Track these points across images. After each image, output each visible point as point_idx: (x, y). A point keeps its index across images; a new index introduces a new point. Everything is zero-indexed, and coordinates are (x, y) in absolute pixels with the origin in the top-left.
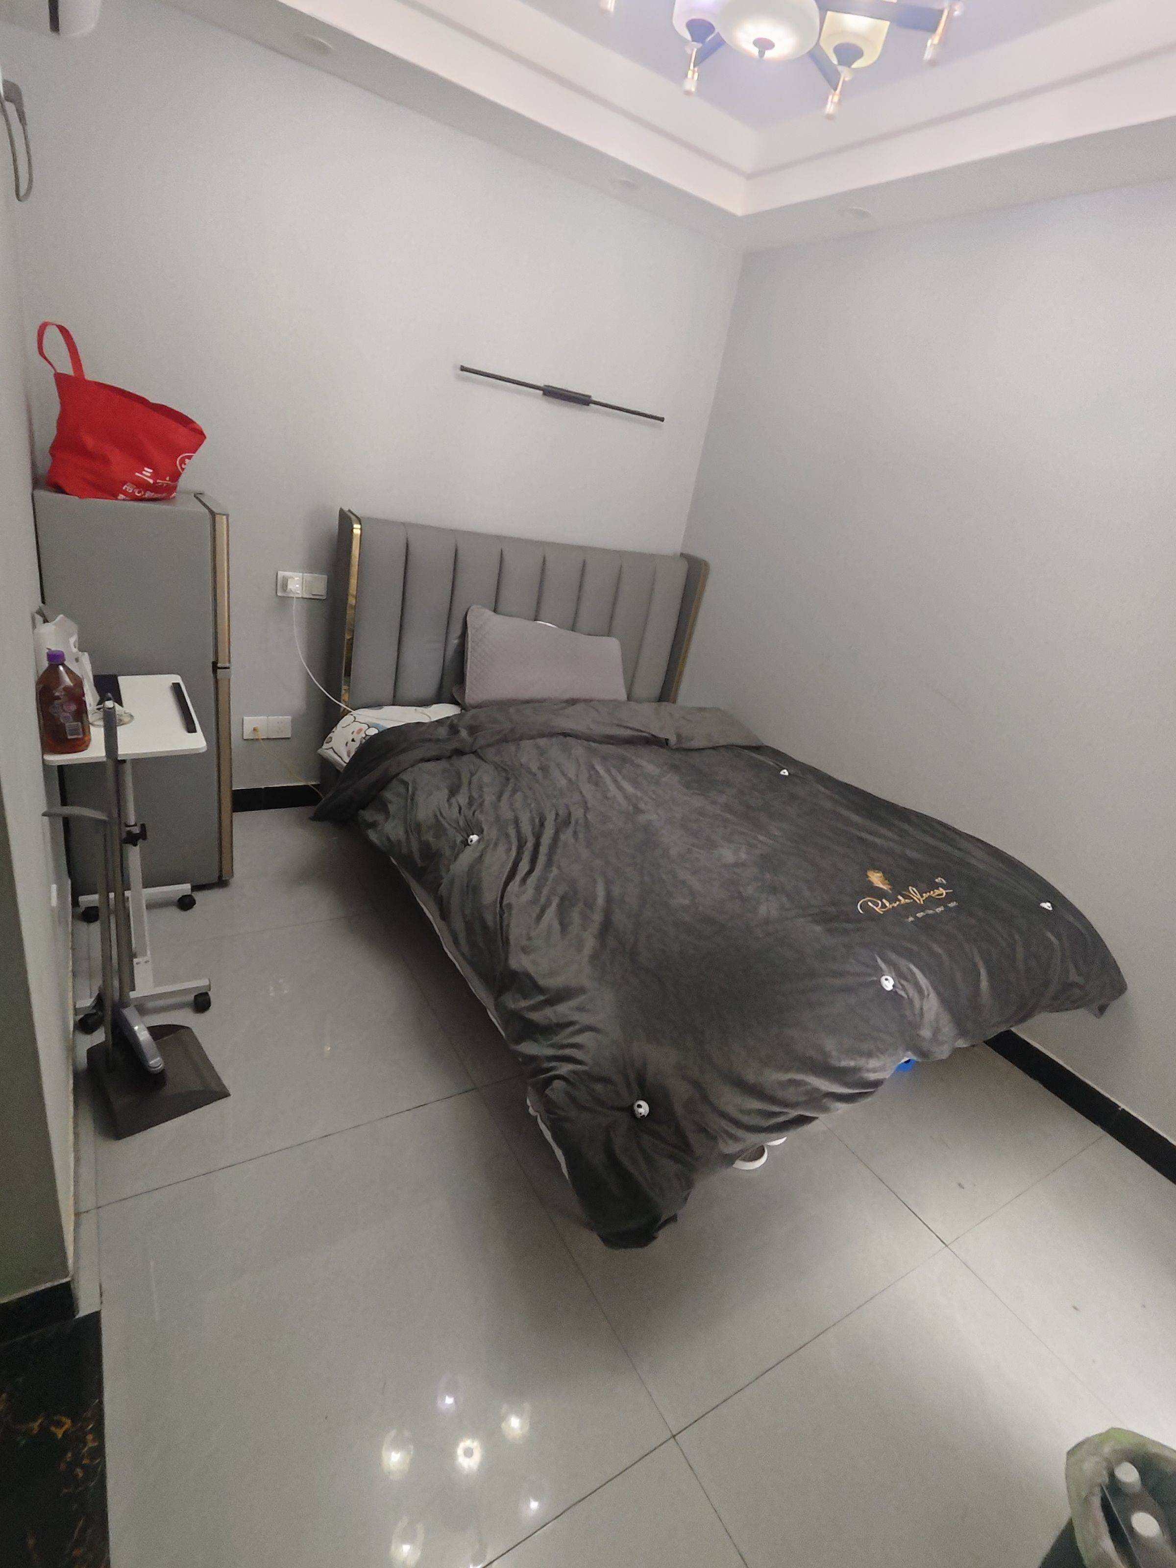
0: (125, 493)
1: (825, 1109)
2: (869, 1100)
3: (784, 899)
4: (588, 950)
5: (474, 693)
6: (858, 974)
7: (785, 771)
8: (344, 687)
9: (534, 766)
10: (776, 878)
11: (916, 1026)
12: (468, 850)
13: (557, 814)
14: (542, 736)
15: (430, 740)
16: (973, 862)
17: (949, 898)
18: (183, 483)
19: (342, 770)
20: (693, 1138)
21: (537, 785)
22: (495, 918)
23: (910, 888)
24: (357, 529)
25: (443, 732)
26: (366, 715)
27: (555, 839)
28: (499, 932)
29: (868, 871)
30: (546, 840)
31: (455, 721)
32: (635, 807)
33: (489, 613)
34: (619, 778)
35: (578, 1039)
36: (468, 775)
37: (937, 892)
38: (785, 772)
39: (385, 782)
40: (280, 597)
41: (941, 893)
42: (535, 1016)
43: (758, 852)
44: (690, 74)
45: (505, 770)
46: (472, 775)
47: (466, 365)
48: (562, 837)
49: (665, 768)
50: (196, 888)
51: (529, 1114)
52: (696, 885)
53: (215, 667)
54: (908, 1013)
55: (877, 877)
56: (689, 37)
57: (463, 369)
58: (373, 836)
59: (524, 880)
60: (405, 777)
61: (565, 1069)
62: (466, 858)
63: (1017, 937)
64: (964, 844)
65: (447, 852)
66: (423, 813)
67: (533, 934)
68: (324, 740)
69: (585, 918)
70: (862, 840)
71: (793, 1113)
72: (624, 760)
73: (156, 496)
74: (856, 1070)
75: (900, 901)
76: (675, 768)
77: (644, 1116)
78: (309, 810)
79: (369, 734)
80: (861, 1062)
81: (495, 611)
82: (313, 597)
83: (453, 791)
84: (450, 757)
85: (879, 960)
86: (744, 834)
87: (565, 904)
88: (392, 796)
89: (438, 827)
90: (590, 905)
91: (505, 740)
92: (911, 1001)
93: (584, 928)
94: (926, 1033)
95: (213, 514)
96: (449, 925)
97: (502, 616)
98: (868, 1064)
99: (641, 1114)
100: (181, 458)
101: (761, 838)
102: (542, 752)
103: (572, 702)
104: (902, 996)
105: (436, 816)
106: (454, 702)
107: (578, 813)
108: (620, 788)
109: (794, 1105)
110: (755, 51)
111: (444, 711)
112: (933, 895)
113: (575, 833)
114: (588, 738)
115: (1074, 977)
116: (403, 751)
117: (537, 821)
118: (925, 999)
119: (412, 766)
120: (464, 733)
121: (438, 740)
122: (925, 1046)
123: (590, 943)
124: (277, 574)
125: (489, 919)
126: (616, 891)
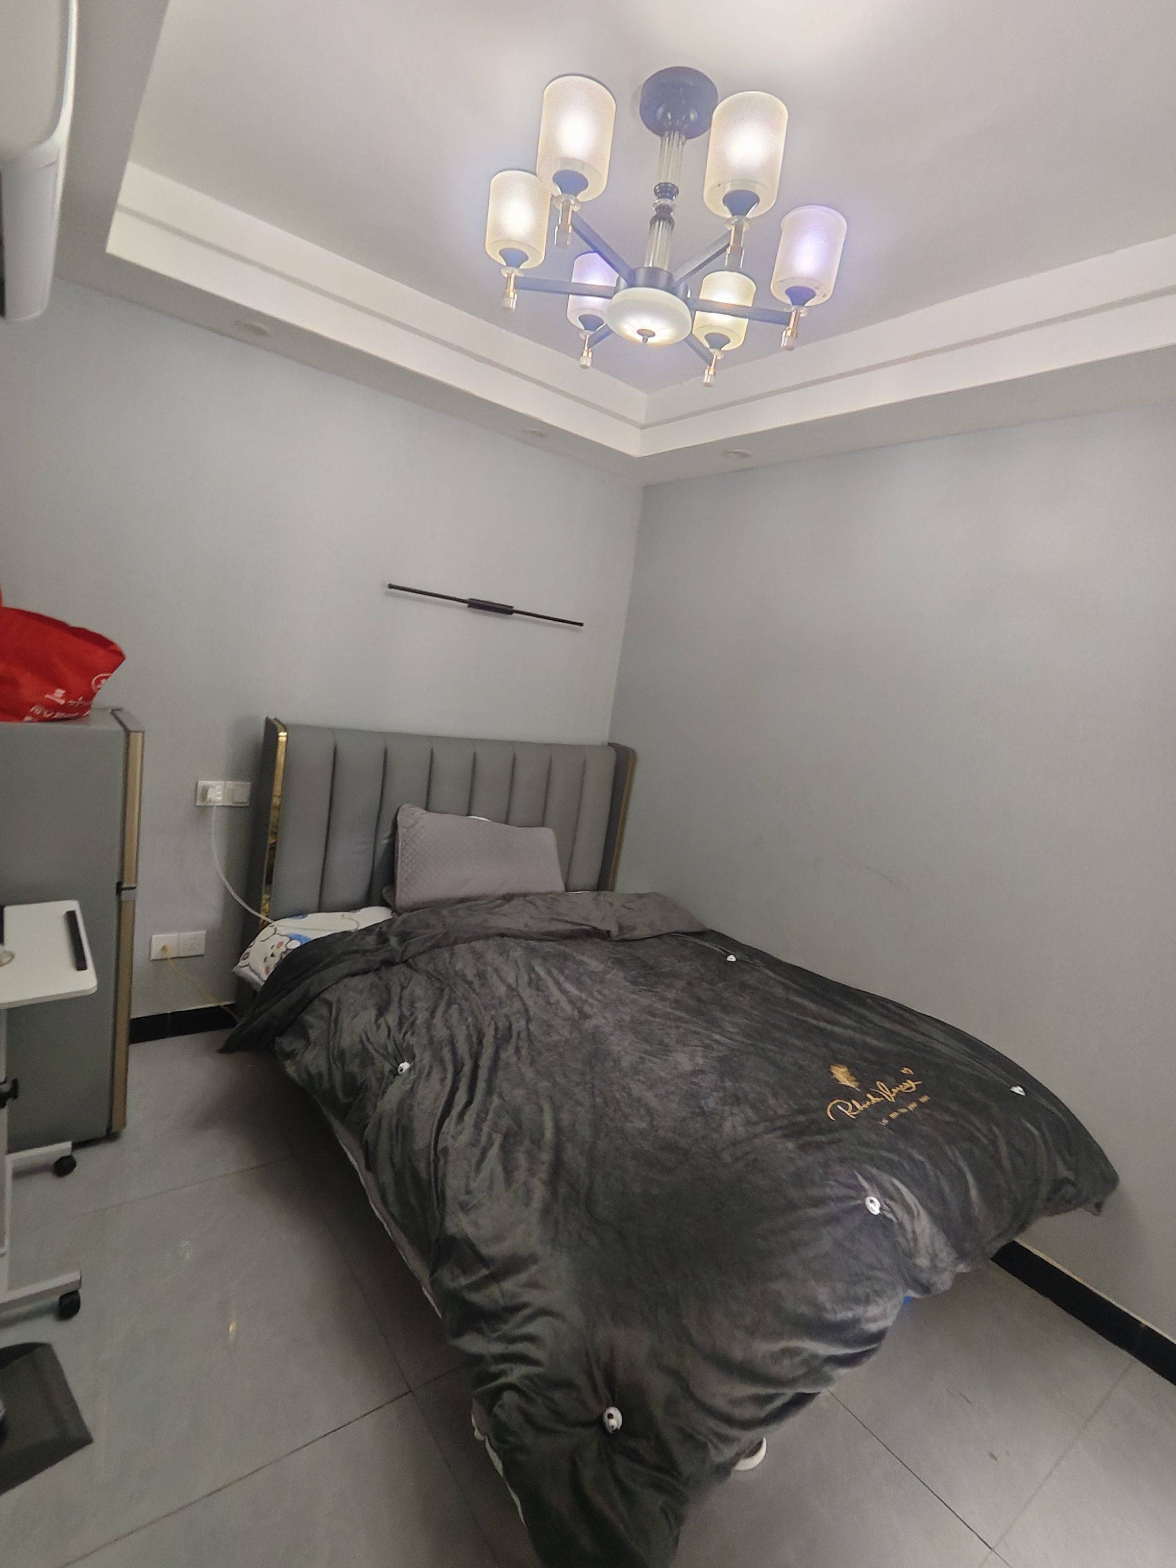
0: (33, 714)
1: (827, 1380)
2: (874, 1358)
3: (750, 1112)
4: (536, 1204)
5: (405, 895)
6: (840, 1199)
7: (732, 956)
8: (265, 896)
9: (470, 975)
10: (737, 1084)
11: (910, 1255)
12: (398, 1082)
13: (496, 1029)
14: (477, 938)
15: (356, 952)
16: (936, 1045)
17: (920, 1090)
18: (98, 700)
19: (259, 990)
20: (679, 1452)
21: (474, 995)
22: (429, 1166)
23: (878, 1083)
24: (282, 736)
25: (371, 941)
26: (288, 926)
27: (496, 1059)
28: (433, 1185)
29: (832, 1067)
30: (485, 1062)
31: (384, 929)
32: (581, 1011)
33: (420, 811)
34: (562, 979)
35: (531, 1328)
36: (399, 990)
37: (907, 1085)
38: (732, 958)
39: (306, 1003)
40: (200, 806)
41: (909, 1086)
42: (475, 1298)
43: (714, 1054)
44: (585, 354)
45: (439, 979)
46: (403, 988)
47: (394, 583)
48: (503, 1055)
49: (609, 964)
50: (78, 1145)
51: (475, 1438)
52: (654, 1102)
53: (119, 888)
54: (900, 1239)
55: (842, 1073)
56: (583, 328)
57: (391, 586)
58: (290, 1069)
59: (462, 1115)
60: (327, 996)
61: (516, 1373)
62: (395, 1092)
63: (996, 1130)
64: (924, 1027)
65: (374, 1084)
66: (347, 1040)
67: (473, 1185)
68: (240, 958)
69: (532, 1157)
70: (822, 1030)
71: (789, 1393)
72: (566, 957)
73: (66, 716)
74: (855, 1321)
75: (870, 1100)
76: (619, 962)
77: (617, 1429)
78: (221, 1036)
79: (291, 948)
80: (859, 1311)
81: (427, 809)
82: (235, 805)
83: (381, 1012)
84: (378, 969)
85: (860, 1177)
86: (698, 1033)
87: (510, 1140)
88: (314, 1020)
89: (365, 1058)
90: (537, 1142)
91: (438, 946)
92: (901, 1224)
93: (532, 1172)
94: (923, 1262)
95: (128, 732)
96: (376, 1178)
97: (432, 814)
98: (866, 1312)
99: (613, 1427)
100: (97, 679)
101: (717, 1037)
102: (479, 956)
103: (508, 898)
104: (891, 1220)
105: (362, 1041)
106: (384, 903)
107: (519, 1024)
108: (564, 992)
109: (792, 1382)
110: (640, 338)
111: (373, 916)
112: (903, 1090)
113: (517, 1050)
114: (527, 937)
115: (1063, 1172)
116: (327, 966)
117: (474, 1039)
118: (915, 1220)
119: (337, 983)
120: (393, 941)
121: (365, 952)
122: (924, 1277)
123: (539, 1191)
124: (197, 784)
125: (421, 1166)
126: (566, 1117)
